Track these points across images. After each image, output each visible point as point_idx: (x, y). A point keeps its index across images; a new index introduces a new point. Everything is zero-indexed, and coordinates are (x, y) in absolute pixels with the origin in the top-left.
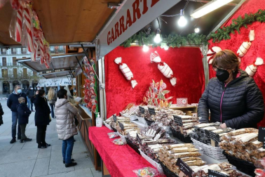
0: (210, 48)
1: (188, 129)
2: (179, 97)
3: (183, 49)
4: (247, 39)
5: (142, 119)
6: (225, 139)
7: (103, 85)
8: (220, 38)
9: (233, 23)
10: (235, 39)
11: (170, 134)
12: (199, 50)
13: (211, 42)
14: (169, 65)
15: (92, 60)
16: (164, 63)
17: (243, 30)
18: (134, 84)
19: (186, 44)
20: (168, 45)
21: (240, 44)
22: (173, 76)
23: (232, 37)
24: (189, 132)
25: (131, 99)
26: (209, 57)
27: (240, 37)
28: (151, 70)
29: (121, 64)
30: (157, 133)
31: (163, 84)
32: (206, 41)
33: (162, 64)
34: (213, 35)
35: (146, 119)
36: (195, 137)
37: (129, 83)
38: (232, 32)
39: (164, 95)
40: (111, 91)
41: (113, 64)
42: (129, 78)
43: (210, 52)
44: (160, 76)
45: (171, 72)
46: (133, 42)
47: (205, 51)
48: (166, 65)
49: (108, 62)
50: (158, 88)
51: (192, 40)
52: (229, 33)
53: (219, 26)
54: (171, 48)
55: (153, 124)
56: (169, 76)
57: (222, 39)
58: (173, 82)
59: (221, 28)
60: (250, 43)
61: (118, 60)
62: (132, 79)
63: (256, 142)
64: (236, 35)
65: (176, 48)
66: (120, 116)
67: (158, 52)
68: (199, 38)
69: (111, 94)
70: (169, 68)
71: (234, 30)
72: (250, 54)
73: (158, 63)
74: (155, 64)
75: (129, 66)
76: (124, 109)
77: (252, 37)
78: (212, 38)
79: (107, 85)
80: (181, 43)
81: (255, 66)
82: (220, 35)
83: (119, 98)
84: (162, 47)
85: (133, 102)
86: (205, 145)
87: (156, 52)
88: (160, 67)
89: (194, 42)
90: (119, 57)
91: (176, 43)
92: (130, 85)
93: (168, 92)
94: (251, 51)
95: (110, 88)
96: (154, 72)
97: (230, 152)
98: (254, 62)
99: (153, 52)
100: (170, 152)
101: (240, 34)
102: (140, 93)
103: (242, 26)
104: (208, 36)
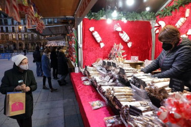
0: (157, 22)
1: (129, 77)
2: (133, 56)
3: (137, 22)
4: (183, 16)
5: (104, 69)
6: (149, 85)
7: (81, 45)
8: (165, 15)
9: (174, 4)
10: (175, 15)
11: (119, 80)
12: (149, 23)
13: (158, 17)
14: (127, 33)
15: (73, 29)
16: (124, 32)
17: (181, 9)
18: (102, 45)
19: (140, 19)
20: (127, 19)
21: (178, 19)
22: (130, 41)
23: (173, 14)
24: (129, 79)
25: (100, 56)
26: (156, 28)
27: (179, 14)
28: (115, 36)
29: (93, 32)
30: (111, 79)
31: (121, 46)
32: (154, 17)
33: (122, 32)
34: (159, 12)
35: (106, 69)
36: (132, 83)
37: (98, 44)
38: (174, 10)
39: (121, 53)
40: (86, 49)
41: (88, 31)
42: (99, 42)
43: (157, 25)
44: (120, 40)
45: (128, 38)
46: (102, 16)
47: (154, 24)
48: (125, 33)
49: (84, 30)
50: (118, 49)
51: (144, 16)
52: (171, 11)
53: (164, 6)
54: (128, 22)
55: (110, 72)
56: (126, 41)
57: (166, 16)
58: (130, 45)
59: (165, 7)
60: (185, 19)
61: (92, 29)
62: (101, 42)
63: (168, 88)
64: (176, 13)
65: (133, 21)
66: (92, 66)
67: (120, 24)
68: (149, 15)
69: (86, 52)
70: (127, 35)
71: (175, 9)
72: (185, 27)
73: (119, 32)
74: (117, 33)
75: (99, 33)
76: (95, 62)
77: (187, 15)
78: (159, 14)
79: (83, 45)
80: (137, 18)
81: (187, 35)
82: (165, 13)
83: (91, 55)
84: (122, 20)
85: (100, 57)
86: (137, 88)
87: (118, 24)
88: (121, 35)
89: (146, 17)
90: (92, 27)
91: (133, 18)
92: (100, 46)
93: (124, 51)
94: (186, 25)
95: (85, 47)
96: (116, 38)
97: (152, 94)
98: (187, 32)
99: (117, 24)
100: (112, 92)
101: (179, 12)
102: (106, 51)
103: (181, 6)
104: (157, 13)
